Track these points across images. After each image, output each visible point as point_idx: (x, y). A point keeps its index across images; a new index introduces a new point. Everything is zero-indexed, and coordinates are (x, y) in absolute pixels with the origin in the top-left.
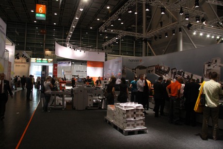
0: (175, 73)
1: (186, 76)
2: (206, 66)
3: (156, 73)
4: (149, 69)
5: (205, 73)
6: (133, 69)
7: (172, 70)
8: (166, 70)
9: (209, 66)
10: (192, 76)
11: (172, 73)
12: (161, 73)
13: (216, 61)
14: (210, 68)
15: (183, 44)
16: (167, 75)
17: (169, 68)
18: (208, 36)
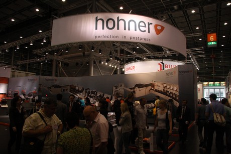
0: (89, 93)
1: (98, 95)
2: (114, 88)
3: (70, 92)
4: (63, 88)
5: (114, 93)
6: (48, 88)
7: (86, 90)
8: (80, 89)
9: (116, 88)
10: (103, 95)
11: (86, 92)
12: (76, 92)
13: (121, 85)
14: (117, 90)
15: (94, 70)
16: (81, 94)
17: (83, 89)
18: (110, 65)
